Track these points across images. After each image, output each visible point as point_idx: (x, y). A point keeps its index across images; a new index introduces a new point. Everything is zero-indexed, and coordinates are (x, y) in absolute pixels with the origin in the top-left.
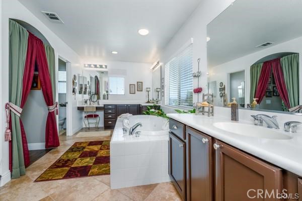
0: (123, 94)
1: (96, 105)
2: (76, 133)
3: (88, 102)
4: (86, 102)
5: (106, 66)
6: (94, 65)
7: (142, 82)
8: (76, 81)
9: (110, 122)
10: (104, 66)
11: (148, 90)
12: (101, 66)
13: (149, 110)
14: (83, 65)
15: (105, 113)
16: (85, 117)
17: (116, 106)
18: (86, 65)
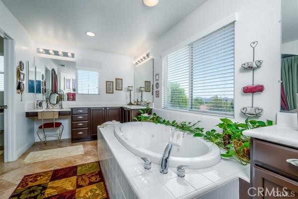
0: (97, 93)
1: (57, 109)
2: (24, 155)
3: (44, 104)
4: (40, 104)
5: (73, 55)
6: (54, 51)
7: (122, 80)
8: (24, 72)
9: (81, 133)
10: (69, 54)
11: (131, 89)
12: (65, 54)
13: (140, 114)
14: (36, 50)
15: (72, 121)
16: (40, 127)
17: (89, 109)
18: (41, 50)
